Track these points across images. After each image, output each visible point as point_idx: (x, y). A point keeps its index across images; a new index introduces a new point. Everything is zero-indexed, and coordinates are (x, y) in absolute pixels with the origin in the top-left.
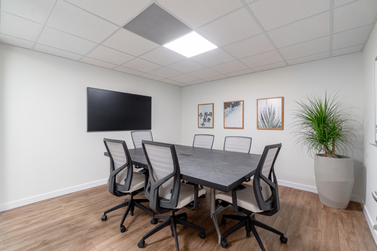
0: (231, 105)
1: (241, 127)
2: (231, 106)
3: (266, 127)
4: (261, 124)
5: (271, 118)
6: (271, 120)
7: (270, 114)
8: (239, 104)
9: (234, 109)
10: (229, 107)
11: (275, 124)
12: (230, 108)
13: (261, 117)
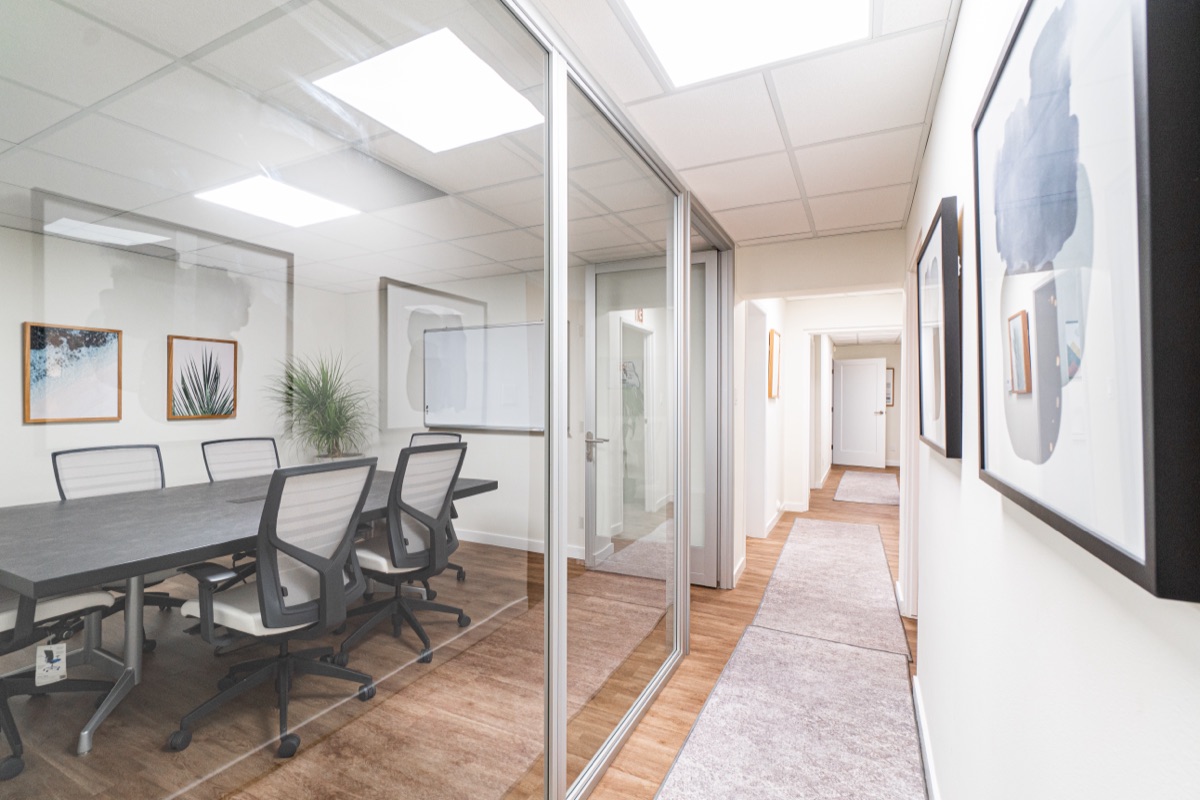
0: (64, 340)
1: (115, 415)
2: (65, 343)
3: (195, 413)
4: (181, 406)
5: (208, 391)
6: (208, 394)
7: (207, 380)
8: (105, 341)
9: (79, 355)
10: (57, 343)
11: (218, 406)
12: (57, 349)
13: (181, 387)
